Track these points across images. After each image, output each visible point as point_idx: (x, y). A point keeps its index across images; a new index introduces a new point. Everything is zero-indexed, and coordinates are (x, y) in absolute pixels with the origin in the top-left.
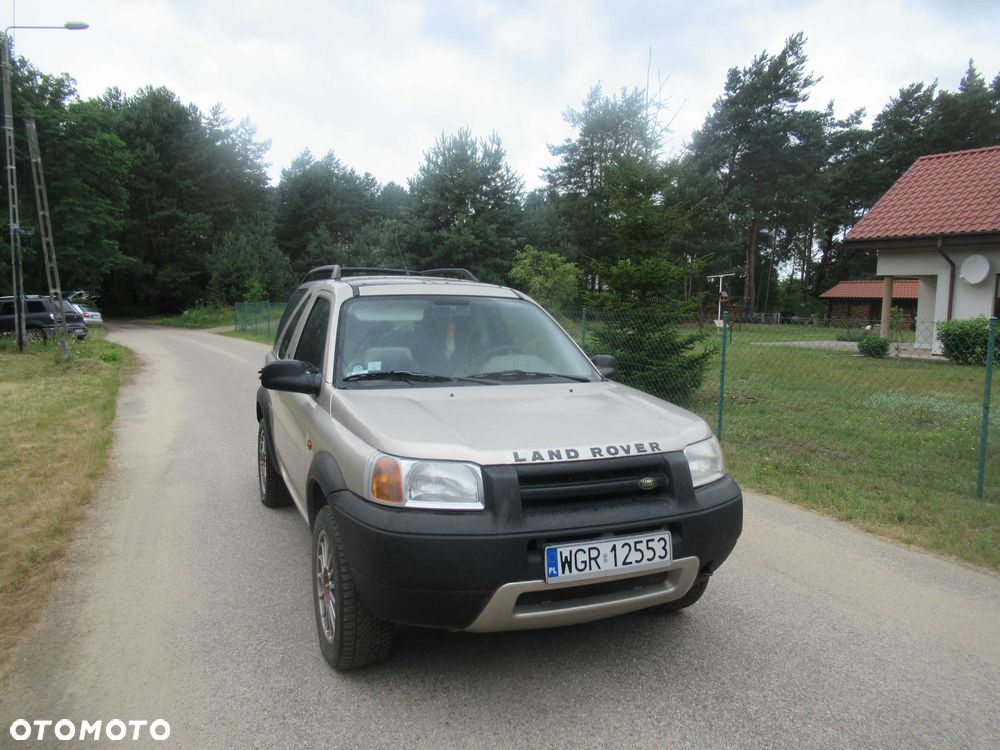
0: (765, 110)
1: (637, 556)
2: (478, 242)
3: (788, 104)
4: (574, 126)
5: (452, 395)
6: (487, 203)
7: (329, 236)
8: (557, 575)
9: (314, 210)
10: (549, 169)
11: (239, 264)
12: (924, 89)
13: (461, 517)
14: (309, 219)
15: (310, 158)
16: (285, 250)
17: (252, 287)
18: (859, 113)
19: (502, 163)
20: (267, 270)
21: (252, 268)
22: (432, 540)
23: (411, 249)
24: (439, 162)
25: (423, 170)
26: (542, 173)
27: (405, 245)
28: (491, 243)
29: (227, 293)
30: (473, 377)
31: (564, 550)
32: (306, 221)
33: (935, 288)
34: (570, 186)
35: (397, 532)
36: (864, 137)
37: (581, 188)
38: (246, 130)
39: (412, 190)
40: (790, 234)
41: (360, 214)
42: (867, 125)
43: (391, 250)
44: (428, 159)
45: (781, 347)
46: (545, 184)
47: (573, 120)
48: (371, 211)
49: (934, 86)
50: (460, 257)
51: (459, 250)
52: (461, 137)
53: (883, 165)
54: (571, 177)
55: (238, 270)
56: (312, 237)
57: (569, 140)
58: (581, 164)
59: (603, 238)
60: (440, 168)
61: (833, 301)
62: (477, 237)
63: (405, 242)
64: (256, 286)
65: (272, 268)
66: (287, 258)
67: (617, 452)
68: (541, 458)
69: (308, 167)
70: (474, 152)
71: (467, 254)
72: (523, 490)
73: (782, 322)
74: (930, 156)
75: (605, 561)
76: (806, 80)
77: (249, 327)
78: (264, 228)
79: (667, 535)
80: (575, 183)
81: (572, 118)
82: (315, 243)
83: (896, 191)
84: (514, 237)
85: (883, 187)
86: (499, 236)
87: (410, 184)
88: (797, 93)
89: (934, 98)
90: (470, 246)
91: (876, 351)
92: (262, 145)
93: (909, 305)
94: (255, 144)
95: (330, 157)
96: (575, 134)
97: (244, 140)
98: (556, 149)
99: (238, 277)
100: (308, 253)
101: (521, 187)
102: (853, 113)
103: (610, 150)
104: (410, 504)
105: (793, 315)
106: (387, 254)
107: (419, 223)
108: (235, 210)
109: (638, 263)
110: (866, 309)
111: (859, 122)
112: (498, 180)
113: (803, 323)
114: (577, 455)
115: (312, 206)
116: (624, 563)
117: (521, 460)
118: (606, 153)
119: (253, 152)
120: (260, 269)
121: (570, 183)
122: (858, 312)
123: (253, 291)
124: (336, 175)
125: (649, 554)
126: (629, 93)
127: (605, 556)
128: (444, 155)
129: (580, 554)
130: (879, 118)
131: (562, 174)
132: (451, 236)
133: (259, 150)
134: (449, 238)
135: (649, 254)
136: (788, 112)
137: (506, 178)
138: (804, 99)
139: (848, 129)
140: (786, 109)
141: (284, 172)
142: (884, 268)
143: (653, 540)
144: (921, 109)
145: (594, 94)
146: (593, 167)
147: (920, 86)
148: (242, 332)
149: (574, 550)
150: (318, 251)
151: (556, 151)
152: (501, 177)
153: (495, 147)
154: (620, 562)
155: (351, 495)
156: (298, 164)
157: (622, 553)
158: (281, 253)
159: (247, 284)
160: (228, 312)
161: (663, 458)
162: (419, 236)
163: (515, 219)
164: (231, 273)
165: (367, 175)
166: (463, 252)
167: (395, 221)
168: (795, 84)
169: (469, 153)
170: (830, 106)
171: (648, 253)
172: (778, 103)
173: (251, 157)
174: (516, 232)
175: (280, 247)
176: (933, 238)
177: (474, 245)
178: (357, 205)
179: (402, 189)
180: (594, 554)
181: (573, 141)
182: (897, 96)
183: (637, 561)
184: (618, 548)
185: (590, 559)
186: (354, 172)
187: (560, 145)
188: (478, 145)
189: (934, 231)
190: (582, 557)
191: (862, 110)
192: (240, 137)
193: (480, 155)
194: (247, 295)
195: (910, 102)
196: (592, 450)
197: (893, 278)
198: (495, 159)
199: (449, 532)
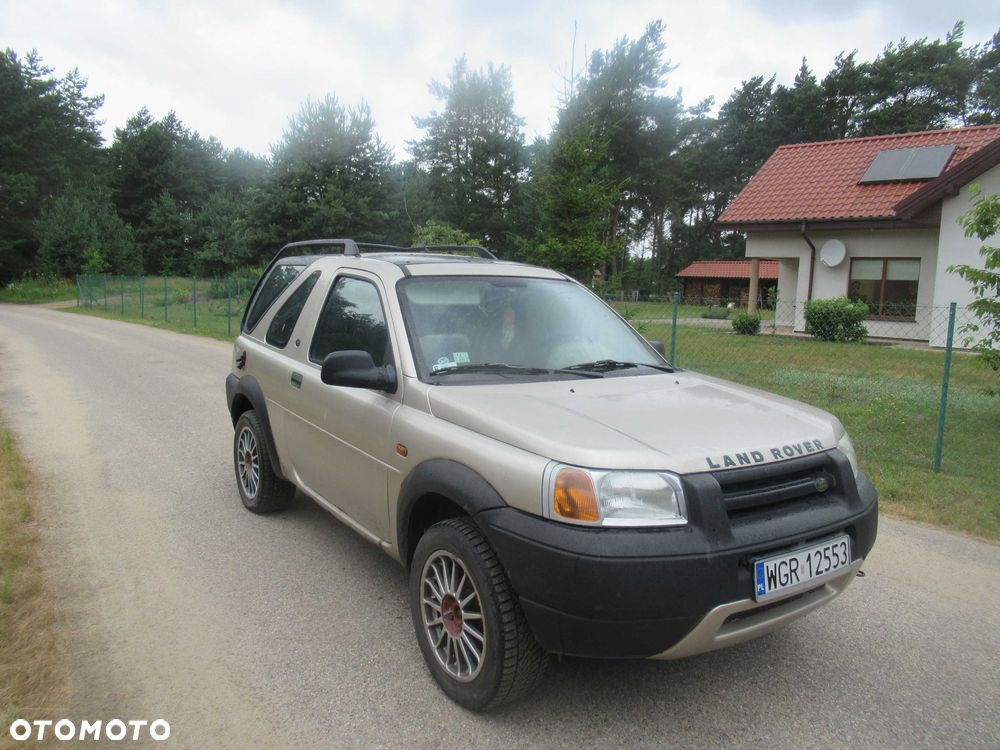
0: (626, 94)
1: (825, 564)
2: (349, 215)
3: (648, 89)
4: (440, 98)
5: (572, 391)
6: (356, 174)
7: (173, 204)
8: (764, 592)
9: (155, 175)
10: (415, 142)
11: (76, 233)
12: (763, 83)
13: (668, 534)
14: (149, 184)
15: (148, 118)
16: (126, 219)
17: (92, 258)
18: (707, 101)
19: (372, 133)
20: (106, 239)
21: (90, 238)
22: (643, 563)
23: (275, 220)
24: (305, 129)
25: (287, 136)
26: (407, 146)
27: (269, 216)
28: (363, 216)
29: (63, 264)
30: (569, 368)
31: (770, 564)
32: (145, 187)
33: (797, 270)
34: (436, 160)
35: (601, 557)
36: (712, 125)
37: (447, 162)
38: (74, 83)
39: (275, 158)
40: (647, 215)
41: (207, 181)
42: (714, 114)
43: (253, 221)
44: (294, 127)
45: (661, 325)
46: (410, 157)
47: (439, 93)
48: (218, 178)
49: (772, 81)
50: (331, 230)
51: (330, 223)
52: (328, 104)
53: (729, 153)
54: (436, 151)
55: (74, 239)
56: (155, 204)
57: (434, 113)
58: (447, 137)
59: (473, 214)
60: (306, 136)
61: (688, 280)
62: (348, 210)
63: (269, 212)
64: (96, 256)
65: (112, 237)
66: (129, 227)
67: (792, 453)
68: (733, 464)
69: (145, 128)
70: (342, 120)
71: (338, 227)
72: (726, 499)
73: (640, 300)
74: (788, 146)
75: (803, 572)
76: (664, 67)
77: (94, 303)
78: (100, 193)
79: (846, 539)
80: (442, 157)
81: (436, 89)
82: (158, 211)
83: (761, 178)
84: (386, 210)
85: (728, 173)
86: (371, 210)
87: (273, 150)
88: (656, 79)
89: (773, 92)
90: (340, 219)
91: (748, 328)
92: (94, 100)
93: (768, 286)
94: (86, 99)
95: (171, 118)
96: (440, 107)
97: (73, 93)
98: (420, 121)
99: (74, 247)
100: (150, 223)
101: (391, 159)
102: (703, 100)
103: (476, 126)
104: (607, 522)
105: (650, 293)
106: (249, 225)
107: (286, 194)
108: (64, 172)
109: (564, 242)
110: (717, 288)
111: (708, 110)
112: (368, 151)
113: (659, 301)
114: (762, 459)
115: (153, 171)
116: (818, 573)
117: (715, 466)
118: (472, 128)
119: (83, 108)
120: (99, 238)
121: (436, 157)
122: (710, 291)
123: (92, 262)
124: (176, 138)
125: (834, 561)
126: (496, 69)
127: (802, 567)
128: (310, 123)
129: (783, 566)
130: (724, 107)
131: (428, 148)
132: (321, 207)
133: (90, 105)
134: (317, 209)
135: (574, 234)
136: (648, 97)
137: (376, 149)
138: (663, 85)
139: (696, 116)
140: (645, 94)
141: (118, 132)
142: (753, 250)
143: (837, 545)
144: (760, 101)
145: (460, 66)
146: (459, 142)
147: (761, 79)
148: (86, 309)
149: (778, 562)
150: (160, 220)
151: (421, 124)
152: (370, 147)
153: (364, 116)
154: (814, 573)
155: (516, 513)
156: (135, 123)
157: (815, 560)
158: (121, 221)
159: (85, 254)
160: (64, 285)
161: (829, 457)
162: (285, 207)
163: (386, 192)
164: (65, 243)
165: (212, 139)
166: (334, 225)
167: (258, 190)
168: (655, 70)
169: (337, 121)
170: (679, 94)
171: (573, 232)
172: (638, 87)
173: (81, 113)
174: (388, 206)
175: (120, 215)
176: (797, 223)
177: (345, 218)
178: (203, 172)
179: (252, 156)
180: (794, 564)
181: (439, 115)
182: (741, 88)
183: (827, 570)
184: (812, 556)
185: (791, 571)
186: (198, 136)
187: (425, 118)
188: (346, 113)
189: (798, 216)
190: (785, 570)
191: (711, 98)
192: (67, 90)
193: (348, 123)
194: (85, 267)
195: (752, 94)
196: (773, 451)
197: (760, 260)
198: (364, 129)
199: (660, 553)
